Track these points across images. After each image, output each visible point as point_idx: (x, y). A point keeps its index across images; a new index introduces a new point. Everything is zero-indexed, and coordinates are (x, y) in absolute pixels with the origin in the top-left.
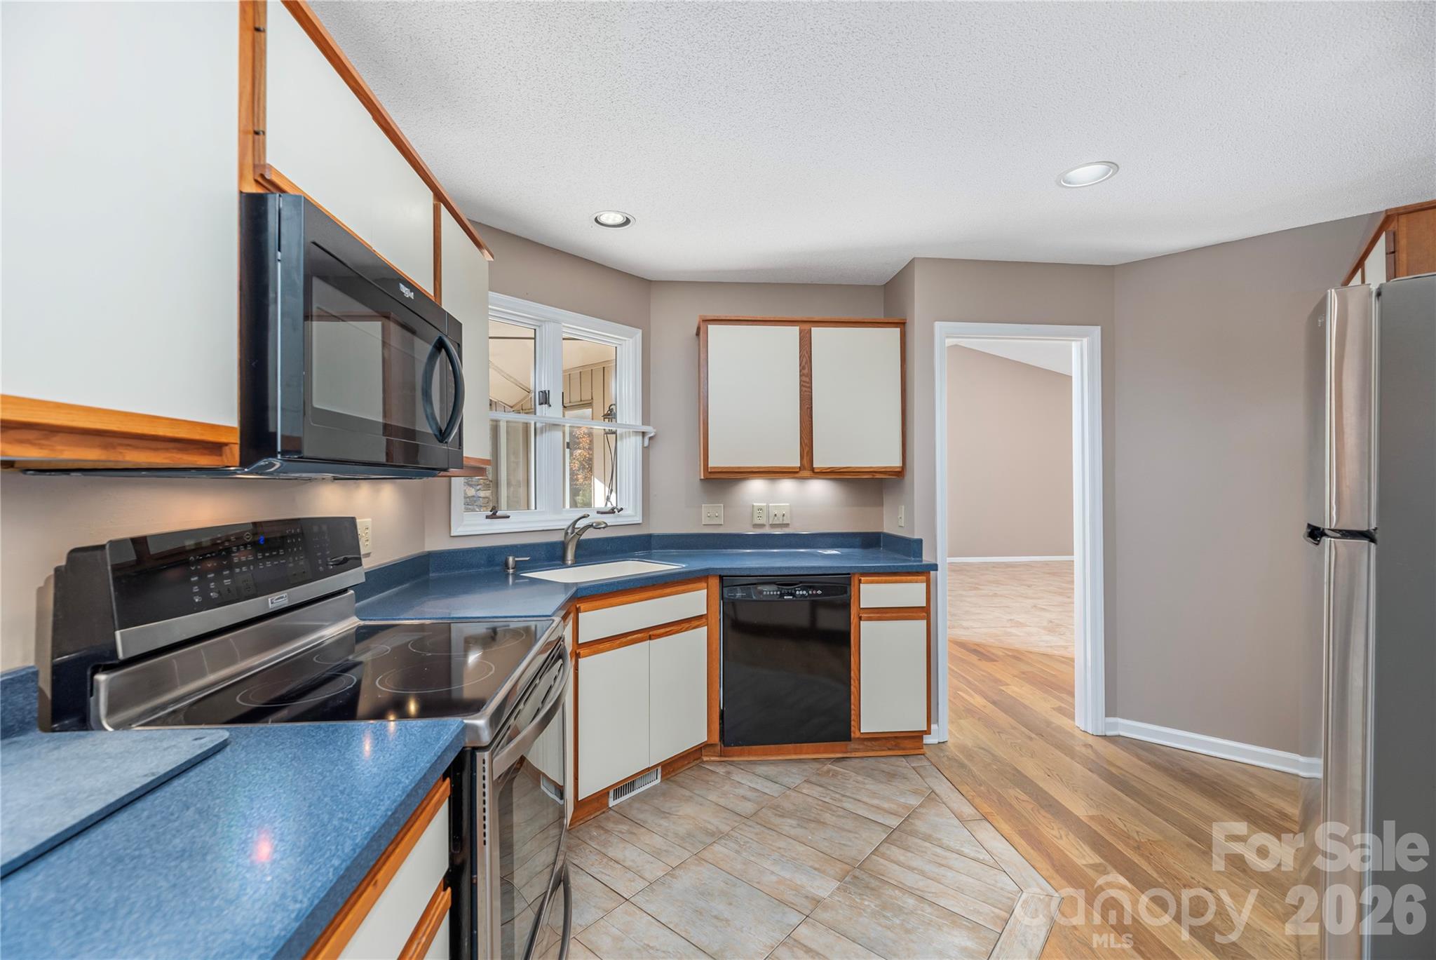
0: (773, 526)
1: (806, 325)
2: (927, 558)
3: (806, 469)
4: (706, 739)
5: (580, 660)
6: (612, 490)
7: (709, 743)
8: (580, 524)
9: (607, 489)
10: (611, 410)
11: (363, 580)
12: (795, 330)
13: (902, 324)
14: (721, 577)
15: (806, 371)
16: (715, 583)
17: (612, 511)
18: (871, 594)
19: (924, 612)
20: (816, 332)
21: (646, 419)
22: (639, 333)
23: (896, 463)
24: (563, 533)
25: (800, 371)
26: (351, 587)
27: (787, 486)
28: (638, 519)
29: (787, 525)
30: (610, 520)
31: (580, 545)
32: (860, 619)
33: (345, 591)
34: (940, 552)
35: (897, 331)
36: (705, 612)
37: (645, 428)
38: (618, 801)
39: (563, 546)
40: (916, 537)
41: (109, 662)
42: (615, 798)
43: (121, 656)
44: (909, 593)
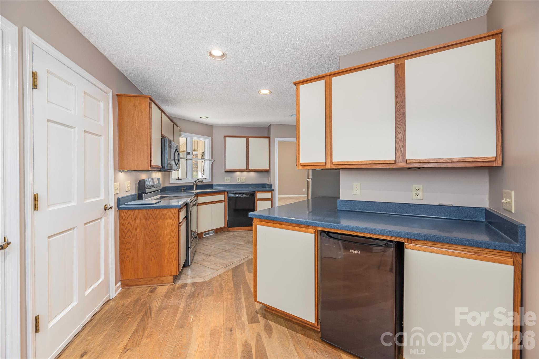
0: (241, 182)
1: (248, 138)
2: (273, 188)
3: (248, 170)
4: (224, 226)
5: (198, 207)
6: (203, 174)
7: (225, 227)
8: (197, 181)
9: (202, 174)
10: (203, 153)
11: (161, 189)
12: (245, 139)
13: (269, 138)
14: (228, 192)
15: (248, 148)
16: (226, 193)
17: (204, 179)
18: (260, 195)
19: (271, 199)
20: (250, 139)
21: (212, 158)
22: (210, 138)
23: (268, 168)
24: (193, 183)
25: (246, 148)
26: (159, 190)
27: (245, 173)
28: (210, 181)
29: (245, 182)
30: (204, 181)
31: (197, 186)
32: (257, 201)
33: (158, 190)
34: (276, 187)
35: (268, 139)
36: (224, 199)
37: (212, 160)
38: (205, 236)
39: (193, 186)
40: (271, 184)
41: (145, 193)
42: (205, 235)
43: (146, 192)
44: (268, 195)
